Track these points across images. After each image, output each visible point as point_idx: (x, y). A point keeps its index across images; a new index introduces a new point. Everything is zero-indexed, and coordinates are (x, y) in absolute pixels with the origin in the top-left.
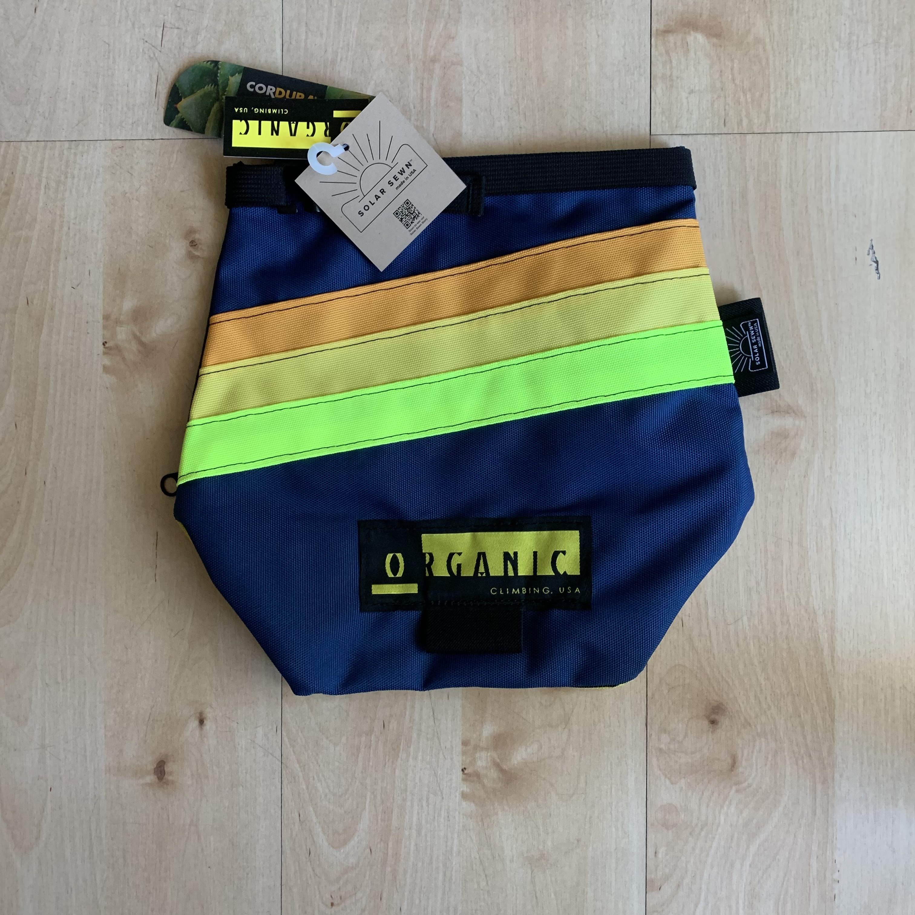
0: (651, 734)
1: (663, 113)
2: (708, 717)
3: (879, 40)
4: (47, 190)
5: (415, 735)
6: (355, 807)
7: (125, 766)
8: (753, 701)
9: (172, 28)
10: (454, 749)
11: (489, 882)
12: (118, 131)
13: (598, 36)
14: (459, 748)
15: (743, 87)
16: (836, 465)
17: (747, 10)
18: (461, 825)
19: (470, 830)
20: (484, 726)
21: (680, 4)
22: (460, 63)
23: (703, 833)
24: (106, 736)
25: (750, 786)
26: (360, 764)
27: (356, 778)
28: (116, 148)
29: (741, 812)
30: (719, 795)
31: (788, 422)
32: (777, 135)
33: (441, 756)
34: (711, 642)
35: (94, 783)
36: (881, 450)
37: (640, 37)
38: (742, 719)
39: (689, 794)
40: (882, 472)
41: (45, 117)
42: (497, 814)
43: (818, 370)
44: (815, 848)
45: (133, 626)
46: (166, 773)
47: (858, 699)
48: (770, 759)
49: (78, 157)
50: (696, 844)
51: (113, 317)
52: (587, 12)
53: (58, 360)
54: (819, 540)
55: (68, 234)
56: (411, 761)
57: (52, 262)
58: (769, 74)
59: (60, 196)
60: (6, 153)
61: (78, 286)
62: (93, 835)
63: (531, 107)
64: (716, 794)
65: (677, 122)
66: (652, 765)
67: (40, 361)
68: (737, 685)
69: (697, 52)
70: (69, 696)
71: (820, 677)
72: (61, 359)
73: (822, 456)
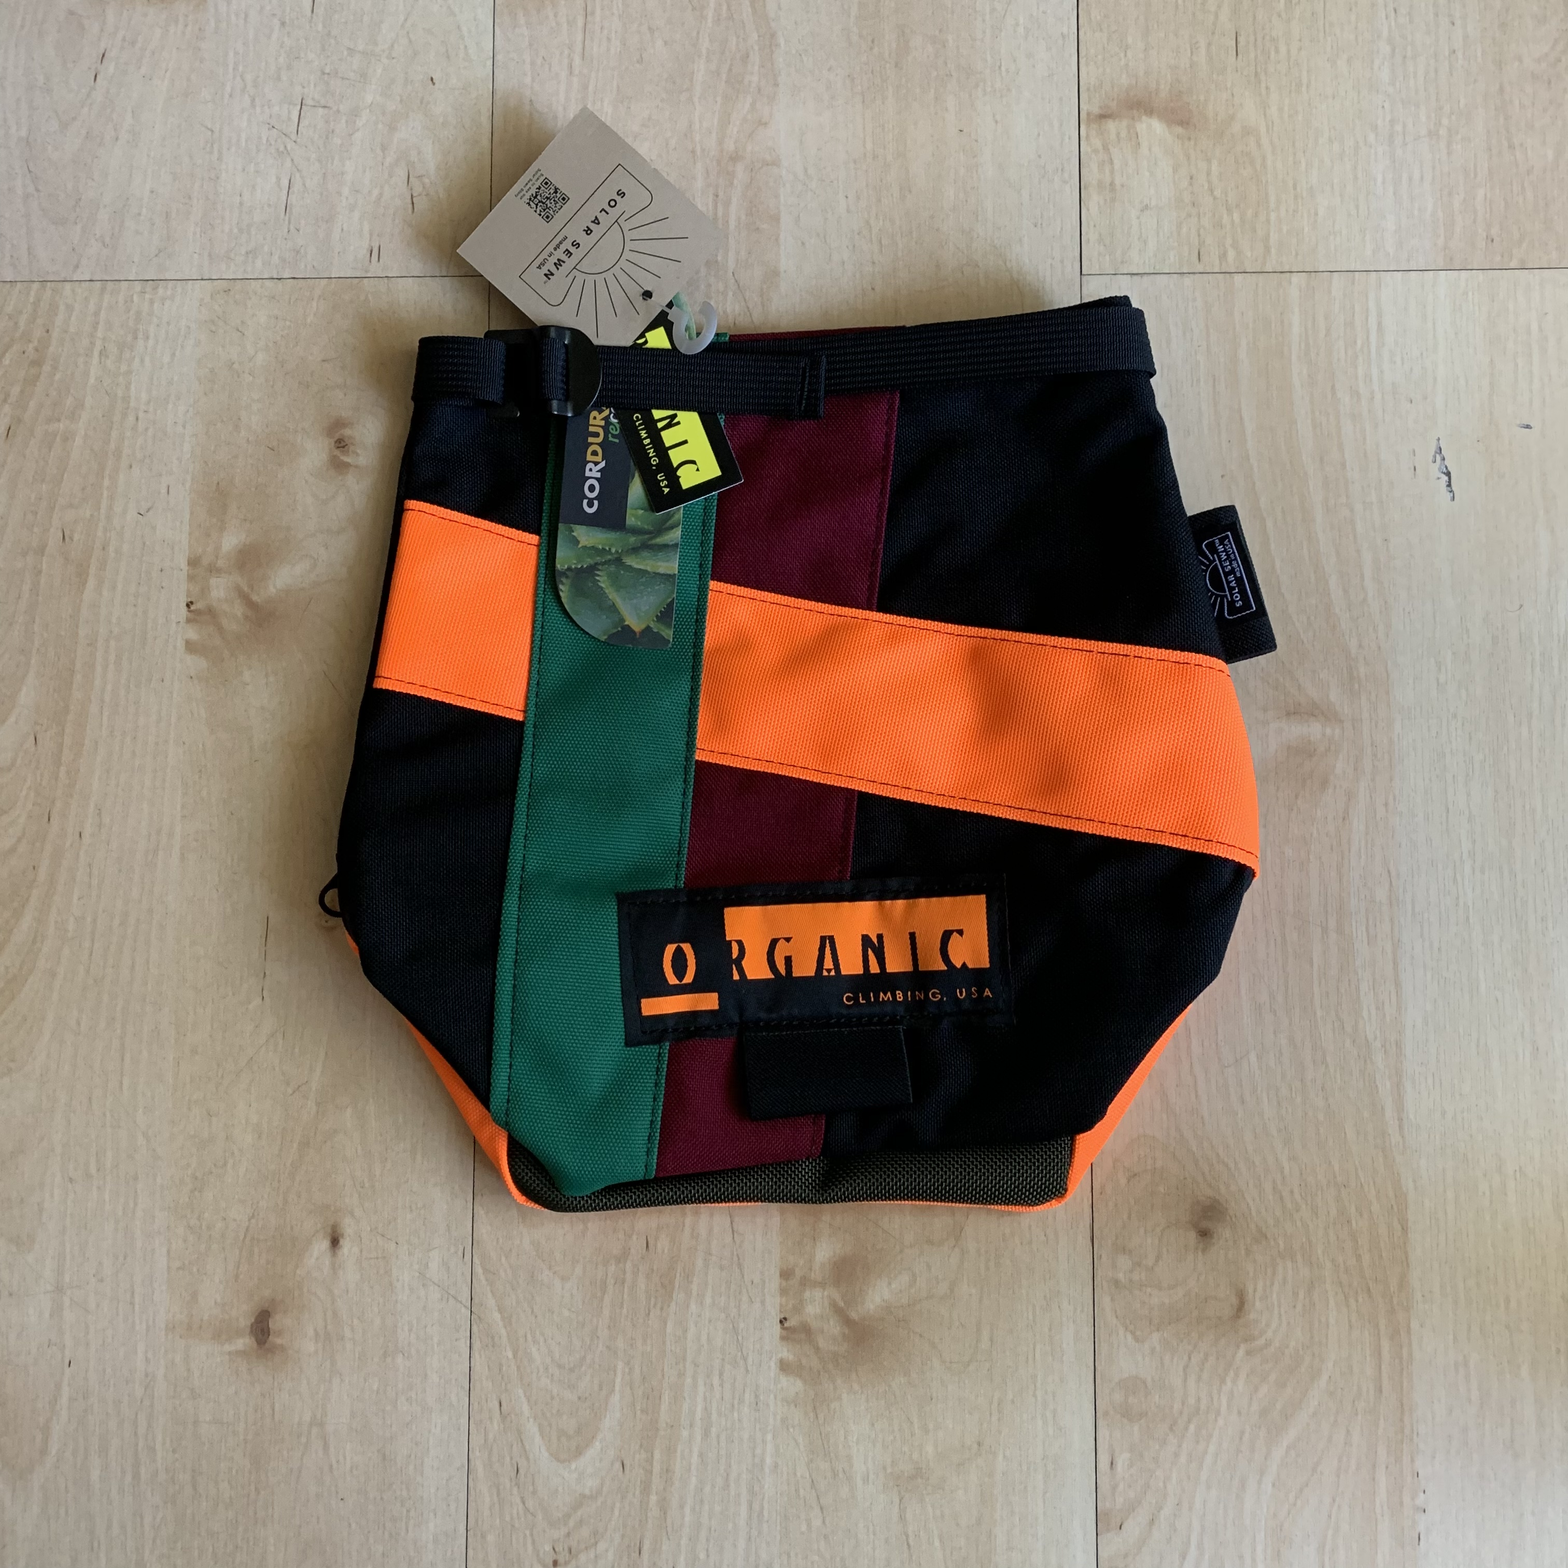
0: (1101, 1256)
1: (1100, 240)
2: (1195, 1226)
3: (1438, 130)
4: (103, 358)
5: (699, 1263)
6: (597, 1389)
7: (202, 1320)
8: (1271, 1197)
9: (314, 106)
10: (767, 1285)
11: (827, 1522)
12: (224, 266)
13: (996, 122)
14: (774, 1283)
15: (1227, 201)
16: (1394, 799)
17: (1229, 85)
18: (779, 1417)
19: (793, 1427)
20: (818, 1245)
21: (1124, 76)
22: (776, 163)
23: (1192, 1427)
24: (169, 1268)
25: (1268, 1344)
26: (606, 1312)
27: (598, 1337)
28: (219, 292)
29: (1256, 1390)
30: (1218, 1359)
31: (1314, 730)
32: (1282, 275)
33: (745, 1298)
34: (1197, 1096)
35: (146, 1352)
36: (1468, 775)
37: (1061, 125)
38: (1253, 1228)
39: (1167, 1358)
40: (1470, 813)
41: (104, 244)
42: (839, 1398)
43: (1360, 646)
44: (1382, 1451)
45: (222, 1077)
46: (271, 1332)
47: (1445, 1191)
48: (1301, 1296)
49: (156, 305)
50: (1180, 1446)
51: (205, 561)
52: (977, 86)
53: (111, 632)
54: (1371, 922)
55: (134, 428)
56: (693, 1307)
57: (107, 472)
58: (1267, 182)
59: (124, 368)
60: (38, 300)
61: (148, 511)
62: (141, 1444)
63: (890, 230)
64: (1212, 1359)
65: (1123, 254)
66: (1103, 1310)
67: (80, 633)
68: (1244, 1170)
69: (1153, 149)
70: (107, 1199)
71: (1381, 1154)
72: (116, 630)
73: (1371, 785)
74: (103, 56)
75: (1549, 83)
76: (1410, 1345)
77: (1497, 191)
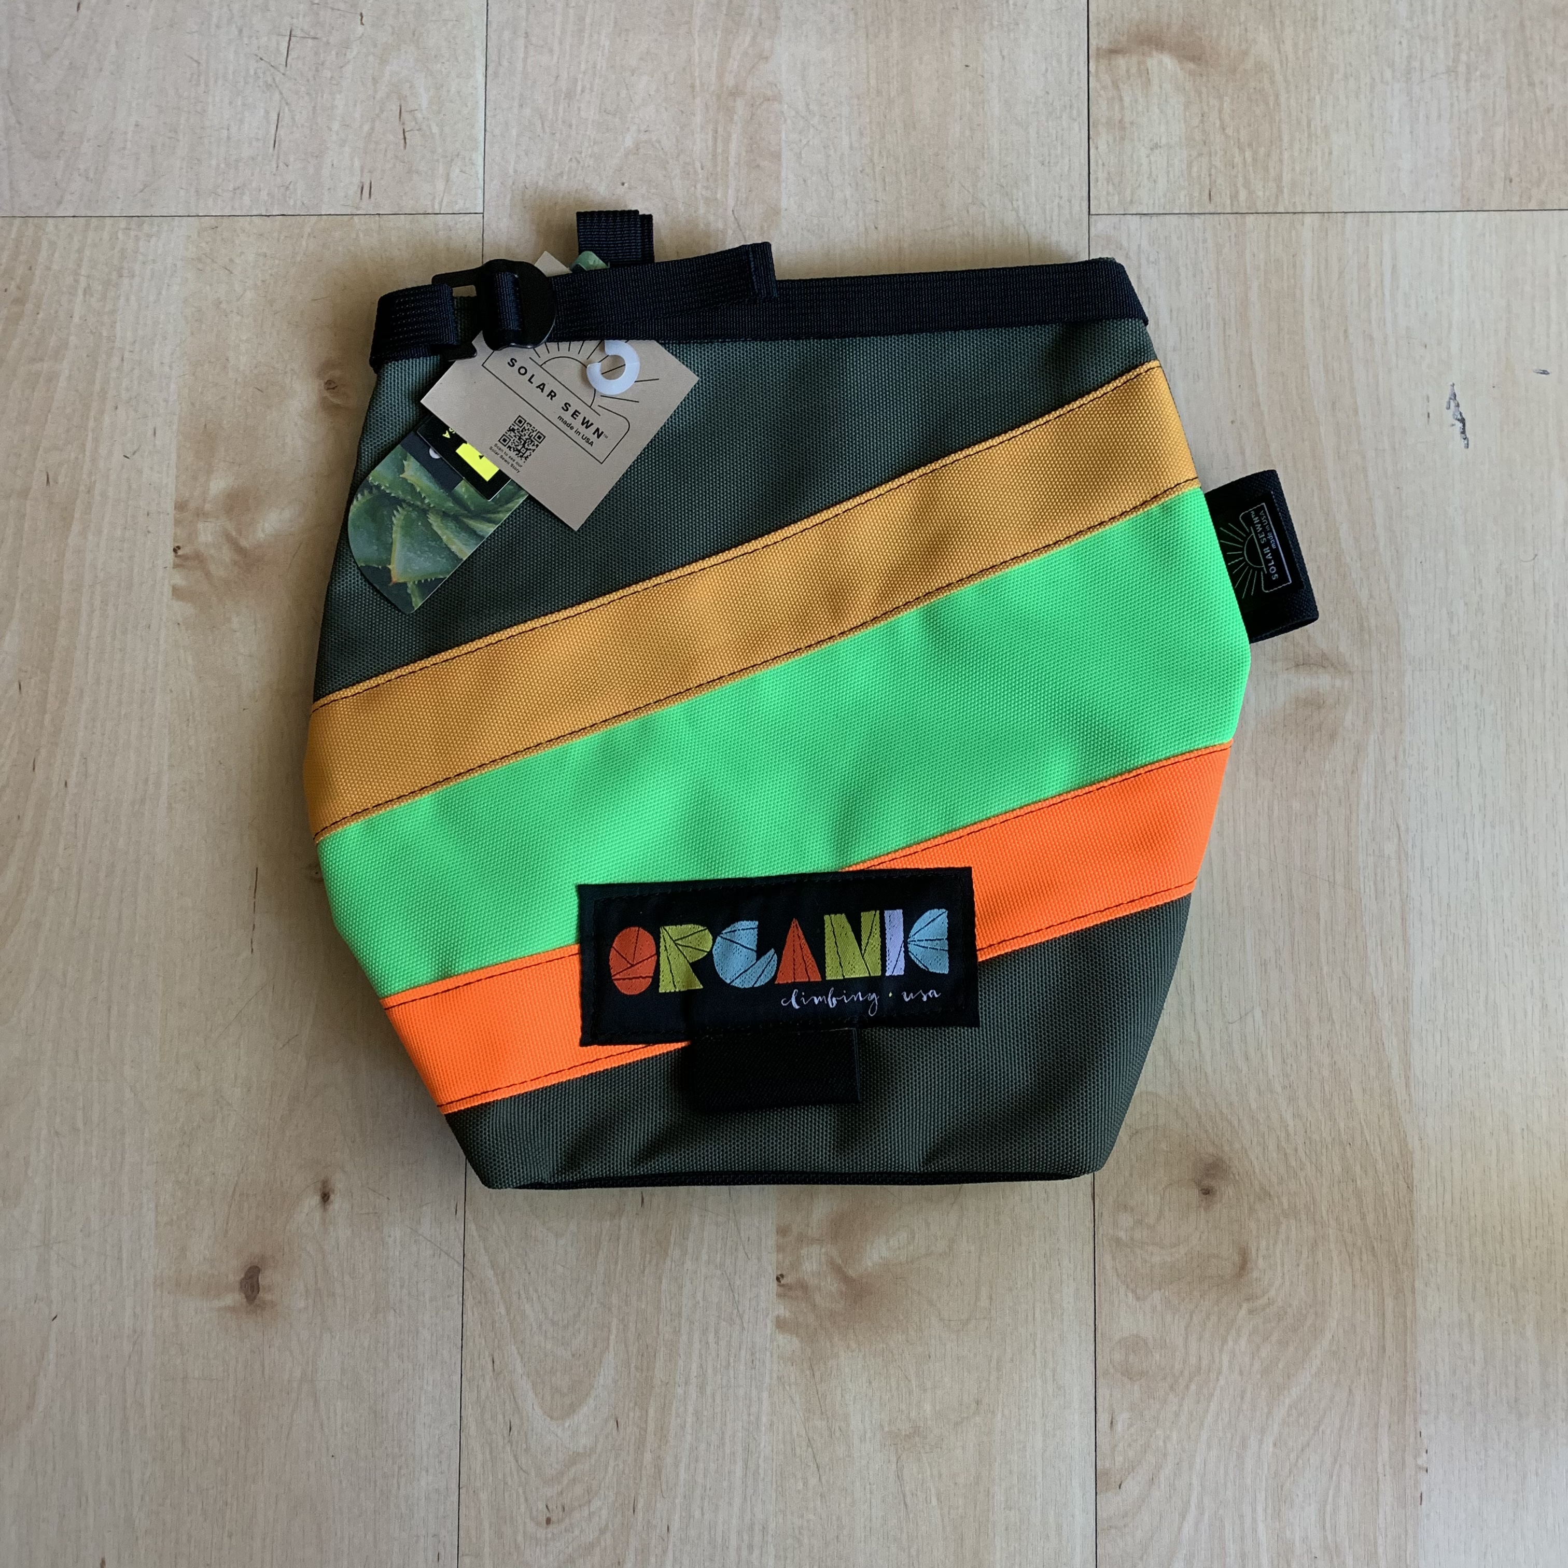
0: (1102, 1214)
1: (1109, 180)
2: (1198, 1184)
3: (1456, 67)
4: (87, 296)
5: (696, 1221)
6: (591, 1347)
7: (191, 1276)
8: (1275, 1155)
9: (303, 37)
10: (763, 1241)
11: (823, 1480)
12: (210, 202)
13: (1003, 57)
14: (771, 1241)
15: (1239, 139)
16: (1404, 752)
17: (1242, 19)
18: (775, 1376)
19: (790, 1385)
20: (816, 1201)
21: (1135, 9)
22: (777, 98)
23: (1193, 1387)
24: (157, 1222)
25: (1271, 1302)
26: (601, 1269)
27: (592, 1294)
28: (205, 230)
29: (1258, 1349)
30: (1219, 1319)
31: (1323, 681)
32: (1295, 216)
33: (741, 1254)
34: (1200, 1053)
35: (135, 1307)
36: (1479, 728)
37: (1070, 60)
38: (1256, 1186)
39: (1168, 1318)
40: (1481, 766)
41: (87, 178)
42: (837, 1356)
43: (1371, 596)
45: (211, 1030)
46: (261, 1287)
47: (1451, 1150)
48: (1305, 1255)
49: (141, 243)
50: (1181, 1406)
51: (193, 505)
52: (984, 19)
53: (97, 577)
54: (1378, 878)
55: (119, 369)
56: (688, 1265)
57: (92, 414)
58: (1280, 120)
59: (109, 307)
60: (21, 235)
61: (134, 453)
62: (129, 1400)
63: (894, 169)
64: (1214, 1318)
65: (1132, 194)
66: (1104, 1268)
67: (65, 578)
68: (1247, 1127)
69: (1164, 85)
70: (94, 1154)
71: (1387, 1112)
72: (101, 575)
73: (1381, 737)
76: (1414, 1304)
77: (1517, 130)
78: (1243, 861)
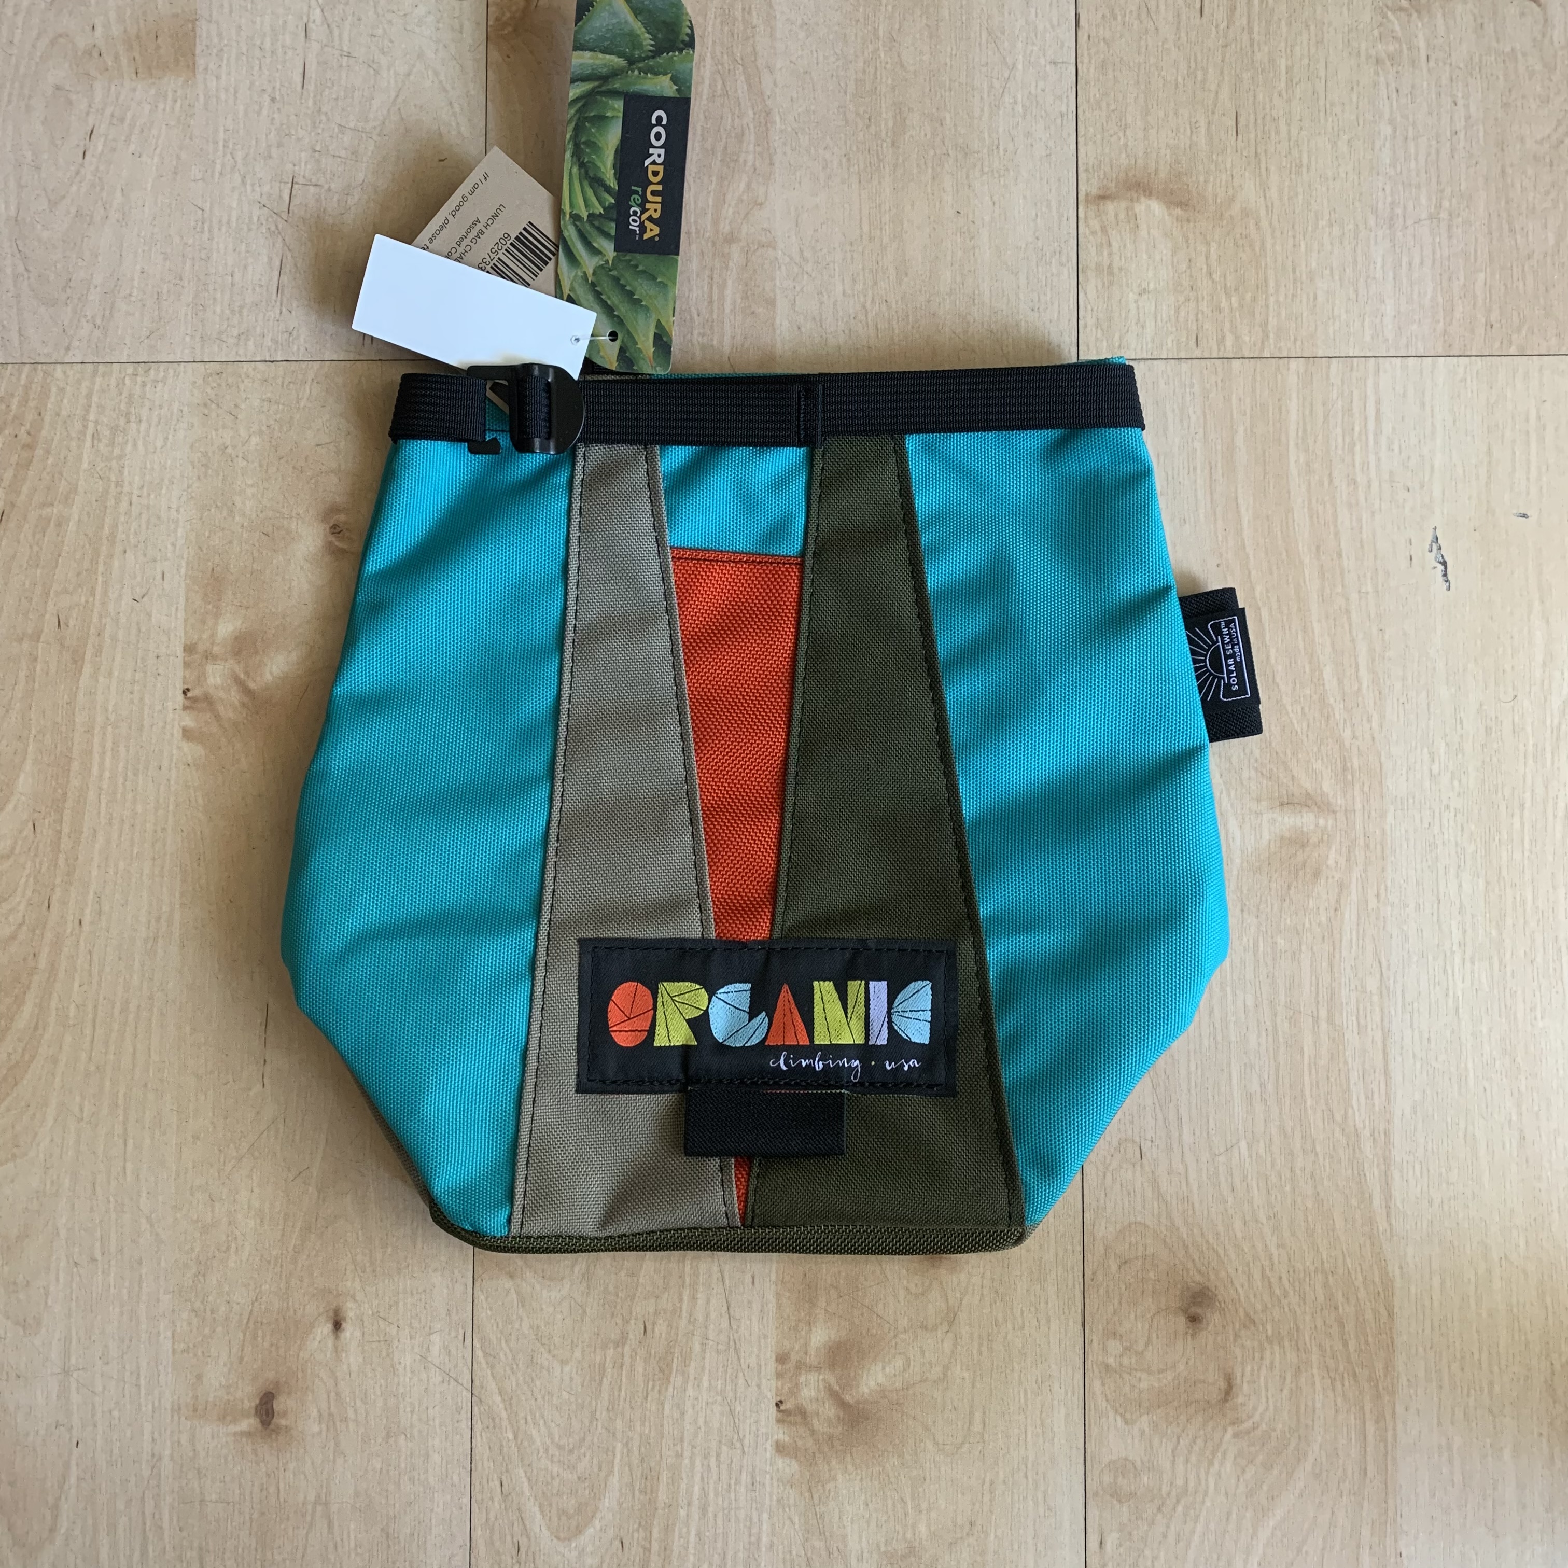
0: (1092, 1340)
1: (1098, 325)
2: (1185, 1311)
3: (1439, 213)
4: (96, 442)
5: (697, 1347)
6: (596, 1470)
7: (207, 1402)
8: (1260, 1284)
9: (305, 184)
10: (763, 1369)
12: (216, 349)
13: (994, 203)
14: (771, 1367)
15: (1225, 284)
16: (1386, 890)
17: (1229, 166)
18: (775, 1498)
19: (789, 1507)
20: (814, 1329)
21: (1124, 156)
22: (772, 245)
23: (1180, 1509)
24: (174, 1350)
25: (1255, 1426)
26: (605, 1395)
27: (597, 1420)
28: (211, 375)
29: (1243, 1471)
30: (1206, 1442)
31: (1307, 820)
32: (1281, 360)
33: (741, 1381)
34: (1187, 1184)
35: (153, 1433)
36: (1459, 867)
37: (1060, 206)
38: (1242, 1314)
39: (1156, 1442)
40: (1461, 904)
41: (95, 325)
42: (835, 1479)
44: (1366, 1532)
45: (224, 1163)
46: (276, 1413)
47: (1431, 1279)
49: (147, 389)
50: (1168, 1527)
51: (201, 648)
52: (975, 166)
53: (108, 719)
54: (1361, 1012)
55: (128, 513)
56: (690, 1392)
57: (102, 558)
58: (1266, 265)
59: (117, 451)
60: (30, 382)
61: (143, 597)
62: (148, 1524)
63: (886, 315)
64: (1200, 1442)
65: (1121, 338)
66: (1094, 1394)
67: (77, 720)
68: (1233, 1257)
69: (1152, 230)
70: (112, 1284)
71: (1368, 1242)
72: (112, 717)
73: (1363, 875)
74: (92, 131)
75: (1551, 166)
76: (1394, 1429)
77: (1498, 276)
78: (1230, 997)
